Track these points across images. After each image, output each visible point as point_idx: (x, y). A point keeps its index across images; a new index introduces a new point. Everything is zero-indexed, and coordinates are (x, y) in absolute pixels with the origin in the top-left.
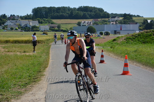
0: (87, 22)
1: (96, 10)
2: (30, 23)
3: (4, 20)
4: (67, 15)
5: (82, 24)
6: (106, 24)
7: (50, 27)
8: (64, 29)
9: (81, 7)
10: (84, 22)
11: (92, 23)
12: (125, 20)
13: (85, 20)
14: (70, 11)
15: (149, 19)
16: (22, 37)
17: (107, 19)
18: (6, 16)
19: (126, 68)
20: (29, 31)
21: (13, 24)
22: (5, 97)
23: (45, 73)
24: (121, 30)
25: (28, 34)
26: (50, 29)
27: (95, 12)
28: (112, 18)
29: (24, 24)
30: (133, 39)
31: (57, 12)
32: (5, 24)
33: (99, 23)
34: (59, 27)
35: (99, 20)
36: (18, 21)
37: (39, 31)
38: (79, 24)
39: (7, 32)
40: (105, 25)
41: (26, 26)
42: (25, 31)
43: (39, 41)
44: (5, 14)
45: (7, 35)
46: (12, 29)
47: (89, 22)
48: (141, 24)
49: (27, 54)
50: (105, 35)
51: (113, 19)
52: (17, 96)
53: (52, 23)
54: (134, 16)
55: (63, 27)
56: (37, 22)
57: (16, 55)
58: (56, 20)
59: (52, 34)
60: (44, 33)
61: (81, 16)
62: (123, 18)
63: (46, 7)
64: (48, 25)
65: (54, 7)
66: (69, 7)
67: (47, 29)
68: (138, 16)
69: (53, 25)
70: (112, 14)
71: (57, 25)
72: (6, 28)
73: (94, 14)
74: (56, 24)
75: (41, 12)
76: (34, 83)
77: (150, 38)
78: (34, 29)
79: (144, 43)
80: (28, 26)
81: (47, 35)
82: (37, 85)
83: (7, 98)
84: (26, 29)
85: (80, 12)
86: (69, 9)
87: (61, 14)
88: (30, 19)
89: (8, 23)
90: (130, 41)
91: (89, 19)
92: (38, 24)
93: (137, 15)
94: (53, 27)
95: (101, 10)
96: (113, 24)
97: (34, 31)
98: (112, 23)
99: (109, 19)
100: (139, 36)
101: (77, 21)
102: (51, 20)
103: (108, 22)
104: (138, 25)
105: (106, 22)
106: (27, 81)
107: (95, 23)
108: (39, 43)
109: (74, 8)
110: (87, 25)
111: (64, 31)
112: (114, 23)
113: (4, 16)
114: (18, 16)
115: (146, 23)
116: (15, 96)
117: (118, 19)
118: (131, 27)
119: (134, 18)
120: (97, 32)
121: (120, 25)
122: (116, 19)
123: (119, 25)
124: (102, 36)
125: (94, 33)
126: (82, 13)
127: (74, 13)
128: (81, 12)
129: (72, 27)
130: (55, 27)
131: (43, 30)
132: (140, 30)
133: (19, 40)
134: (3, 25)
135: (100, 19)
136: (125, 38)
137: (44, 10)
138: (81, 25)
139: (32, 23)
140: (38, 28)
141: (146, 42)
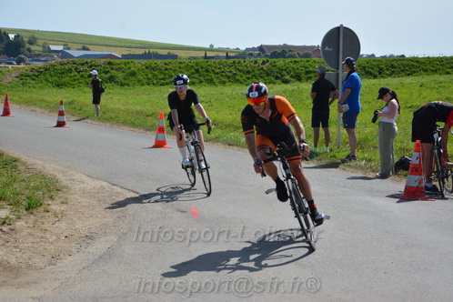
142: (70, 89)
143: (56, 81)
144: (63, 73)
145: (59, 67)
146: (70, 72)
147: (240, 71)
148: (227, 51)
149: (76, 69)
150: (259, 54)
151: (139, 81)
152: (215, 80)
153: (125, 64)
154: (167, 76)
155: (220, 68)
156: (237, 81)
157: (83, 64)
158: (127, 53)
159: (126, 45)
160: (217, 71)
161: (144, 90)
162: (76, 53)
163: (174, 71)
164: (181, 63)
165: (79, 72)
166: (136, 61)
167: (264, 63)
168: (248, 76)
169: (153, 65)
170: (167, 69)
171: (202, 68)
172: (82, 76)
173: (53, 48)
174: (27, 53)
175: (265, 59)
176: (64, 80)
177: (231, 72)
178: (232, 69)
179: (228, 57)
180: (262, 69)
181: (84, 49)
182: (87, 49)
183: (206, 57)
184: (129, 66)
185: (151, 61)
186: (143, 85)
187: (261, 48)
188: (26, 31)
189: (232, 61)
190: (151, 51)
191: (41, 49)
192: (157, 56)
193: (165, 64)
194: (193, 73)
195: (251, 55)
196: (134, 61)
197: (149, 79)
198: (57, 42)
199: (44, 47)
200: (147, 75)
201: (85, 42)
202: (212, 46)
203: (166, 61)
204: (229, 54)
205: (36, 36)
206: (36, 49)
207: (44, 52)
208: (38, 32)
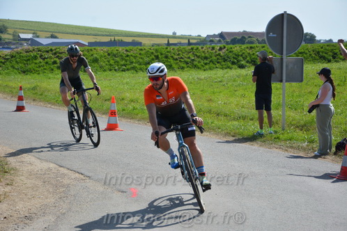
77: (36, 64)
79: (24, 72)
100: (12, 57)
141: (28, 71)
142: (36, 75)
143: (21, 68)
144: (29, 60)
145: (25, 54)
146: (36, 59)
147: (198, 57)
148: (189, 38)
149: (41, 56)
150: (220, 41)
151: (101, 67)
152: (174, 66)
153: (88, 51)
154: (128, 63)
155: (179, 55)
156: (195, 66)
157: (48, 52)
158: (93, 41)
159: (93, 33)
160: (176, 57)
161: (106, 75)
162: (45, 41)
163: (135, 57)
164: (141, 50)
166: (98, 48)
167: (221, 49)
168: (206, 61)
169: (115, 52)
170: (128, 56)
171: (161, 54)
172: (47, 63)
173: (23, 36)
175: (222, 46)
176: (30, 66)
177: (189, 58)
178: (190, 55)
179: (189, 44)
180: (219, 55)
181: (53, 37)
182: (56, 37)
183: (169, 44)
184: (91, 53)
185: (113, 48)
186: (105, 71)
187: (222, 35)
189: (190, 47)
190: (117, 38)
191: (11, 37)
192: (122, 43)
193: (126, 51)
194: (153, 59)
195: (212, 41)
196: (97, 48)
197: (111, 65)
198: (26, 31)
199: (14, 35)
200: (109, 62)
201: (54, 30)
202: (174, 33)
203: (128, 48)
204: (191, 41)
205: (6, 24)
206: (6, 37)
207: (14, 40)
208: (8, 21)
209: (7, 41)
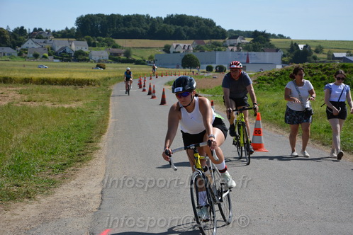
0: (182, 45)
1: (200, 23)
2: (71, 45)
3: (21, 37)
4: (145, 31)
5: (172, 50)
6: (219, 50)
7: (111, 54)
8: (137, 58)
9: (172, 15)
10: (177, 46)
11: (191, 48)
12: (256, 43)
13: (178, 42)
14: (150, 24)
15: (301, 42)
16: (56, 71)
17: (221, 41)
18: (26, 30)
19: (257, 137)
20: (70, 61)
21: (39, 46)
22: (24, 190)
23: (100, 145)
24: (248, 62)
25: (67, 66)
26: (110, 58)
27: (197, 26)
28: (230, 38)
29: (60, 47)
30: (270, 81)
31: (125, 26)
32: (24, 46)
33: (205, 48)
34: (127, 54)
35: (206, 41)
36: (48, 40)
37: (88, 60)
38: (167, 49)
39: (26, 63)
40: (218, 53)
41: (65, 52)
42: (62, 60)
43: (88, 81)
44: (23, 27)
45: (27, 68)
46: (36, 56)
47: (187, 45)
48: (286, 52)
49: (66, 106)
50: (216, 71)
51: (233, 41)
52: (47, 189)
53: (114, 47)
54: (274, 36)
55: (136, 55)
56: (85, 43)
57: (45, 108)
58: (122, 40)
59: (114, 67)
60: (98, 66)
61: (172, 33)
62: (252, 39)
63: (103, 15)
64: (106, 50)
65: (119, 16)
66: (148, 16)
67: (104, 58)
68: (281, 36)
69: (115, 50)
70: (231, 31)
71: (124, 51)
72: (24, 55)
73: (195, 31)
74: (123, 48)
75: (94, 24)
76: (79, 164)
78: (79, 57)
80: (68, 51)
81: (104, 68)
82: (86, 168)
83: (28, 192)
84: (64, 56)
85: (169, 26)
86: (148, 19)
87: (132, 28)
88: (72, 37)
89: (29, 44)
90: (265, 84)
91: (186, 39)
92: (88, 48)
93: (279, 35)
94: (116, 54)
95: (210, 23)
96: (232, 50)
97: (78, 61)
98: (230, 48)
99: (224, 42)
100: (281, 75)
101: (162, 43)
102: (112, 41)
103: (224, 46)
104: (280, 54)
105: (219, 46)
106: (67, 160)
107: (198, 49)
108: (88, 84)
109: (158, 17)
110: (182, 52)
111: (138, 63)
112: (235, 49)
113: (21, 31)
114: (48, 31)
115: (296, 51)
116: (42, 189)
117: (243, 41)
118: (267, 56)
119: (273, 41)
120: (201, 66)
121: (246, 53)
122: (239, 40)
123: (244, 53)
124: (211, 74)
125: (195, 67)
126: (172, 28)
127: (157, 28)
128: (172, 26)
129: (153, 55)
130: (121, 54)
131: (97, 58)
132: (284, 62)
133: (50, 79)
134: (19, 49)
135: (208, 41)
136: (256, 79)
137: (99, 20)
138: (171, 52)
139: (75, 46)
140: (87, 55)
165: (312, 76)
173: (337, 55)
174: (313, 60)
188: (315, 41)
191: (326, 56)
198: (340, 50)
199: (329, 55)
205: (322, 45)
206: (321, 56)
207: (328, 59)
208: (326, 41)
209: (321, 60)
